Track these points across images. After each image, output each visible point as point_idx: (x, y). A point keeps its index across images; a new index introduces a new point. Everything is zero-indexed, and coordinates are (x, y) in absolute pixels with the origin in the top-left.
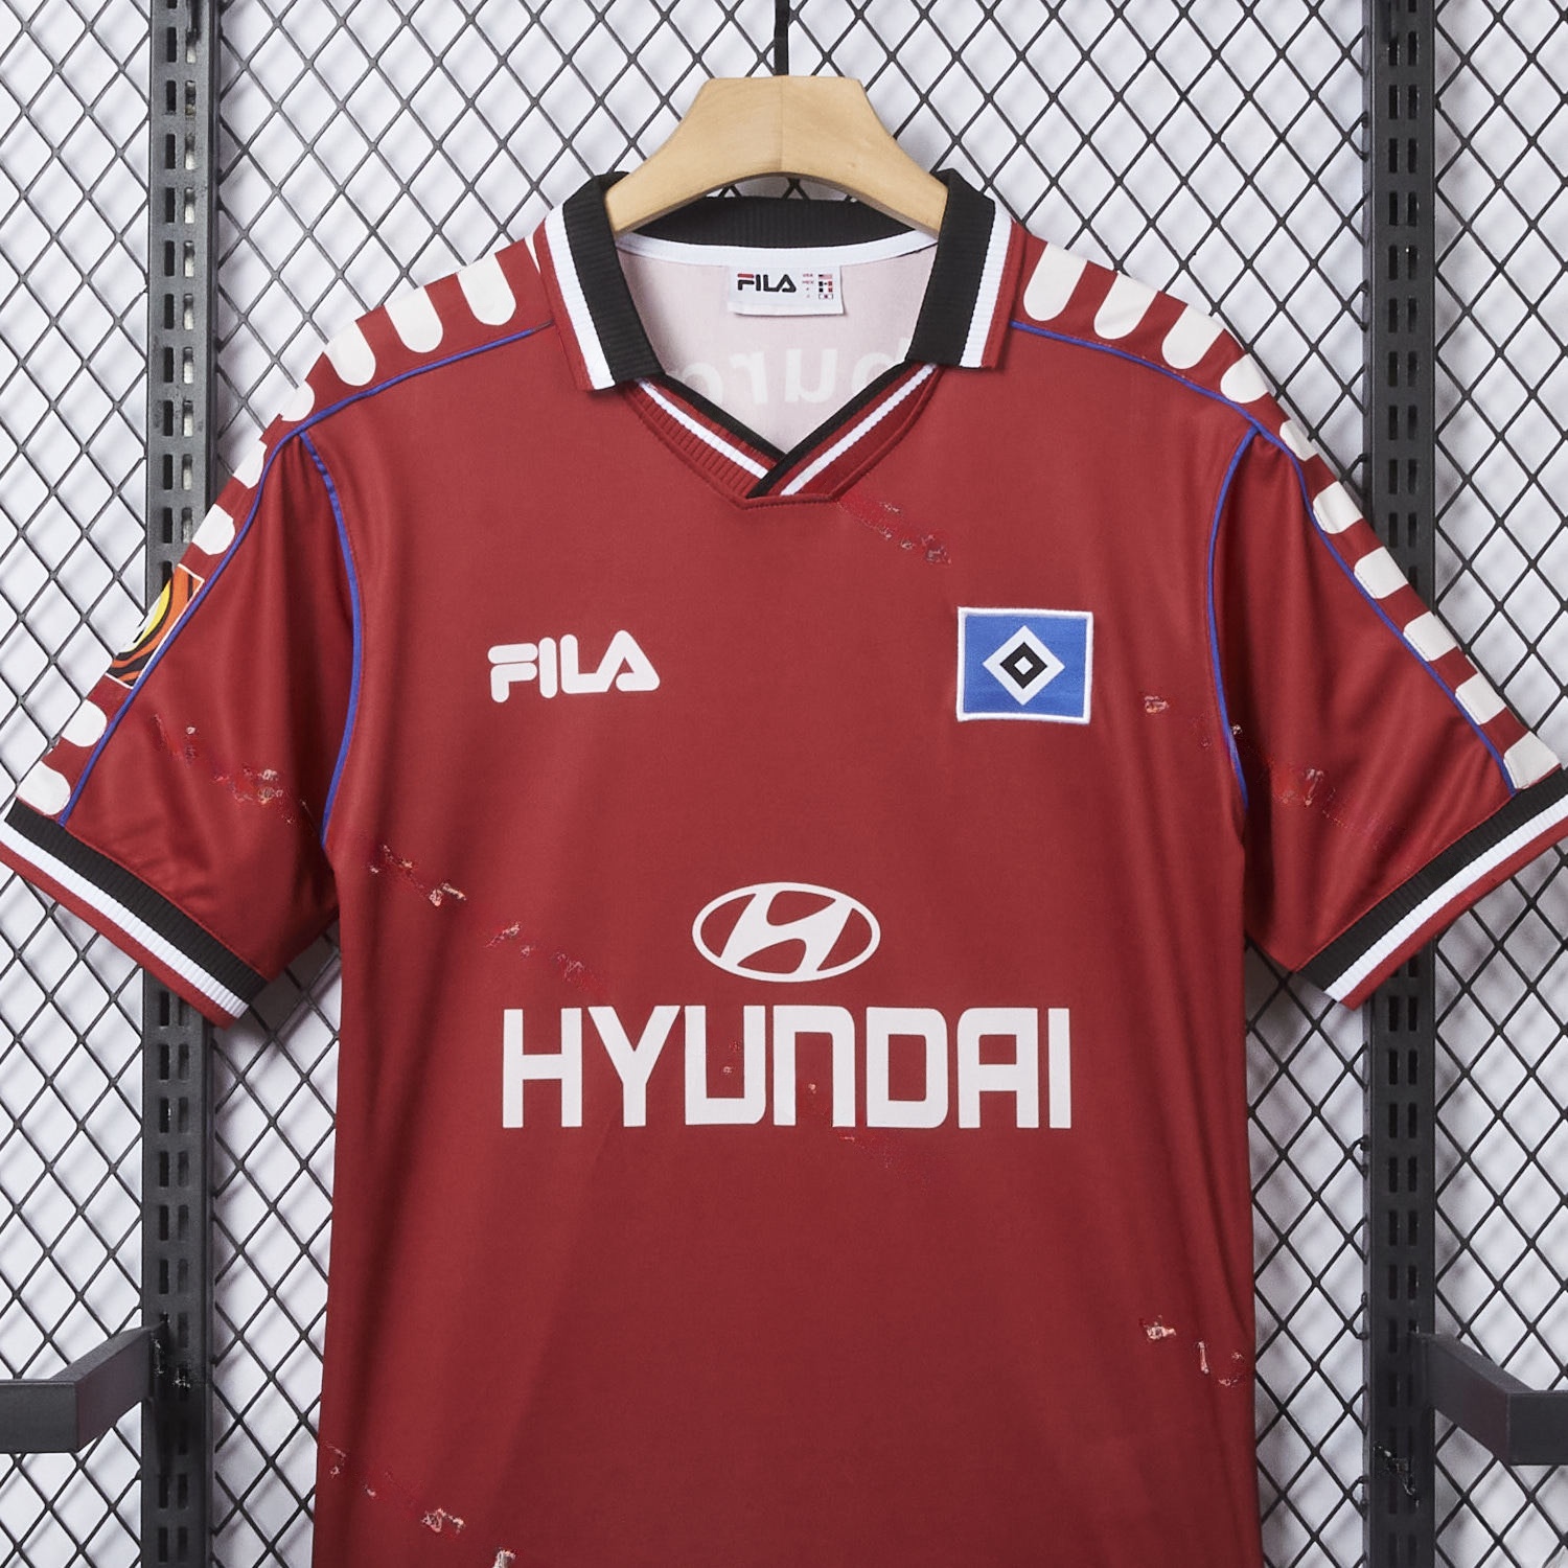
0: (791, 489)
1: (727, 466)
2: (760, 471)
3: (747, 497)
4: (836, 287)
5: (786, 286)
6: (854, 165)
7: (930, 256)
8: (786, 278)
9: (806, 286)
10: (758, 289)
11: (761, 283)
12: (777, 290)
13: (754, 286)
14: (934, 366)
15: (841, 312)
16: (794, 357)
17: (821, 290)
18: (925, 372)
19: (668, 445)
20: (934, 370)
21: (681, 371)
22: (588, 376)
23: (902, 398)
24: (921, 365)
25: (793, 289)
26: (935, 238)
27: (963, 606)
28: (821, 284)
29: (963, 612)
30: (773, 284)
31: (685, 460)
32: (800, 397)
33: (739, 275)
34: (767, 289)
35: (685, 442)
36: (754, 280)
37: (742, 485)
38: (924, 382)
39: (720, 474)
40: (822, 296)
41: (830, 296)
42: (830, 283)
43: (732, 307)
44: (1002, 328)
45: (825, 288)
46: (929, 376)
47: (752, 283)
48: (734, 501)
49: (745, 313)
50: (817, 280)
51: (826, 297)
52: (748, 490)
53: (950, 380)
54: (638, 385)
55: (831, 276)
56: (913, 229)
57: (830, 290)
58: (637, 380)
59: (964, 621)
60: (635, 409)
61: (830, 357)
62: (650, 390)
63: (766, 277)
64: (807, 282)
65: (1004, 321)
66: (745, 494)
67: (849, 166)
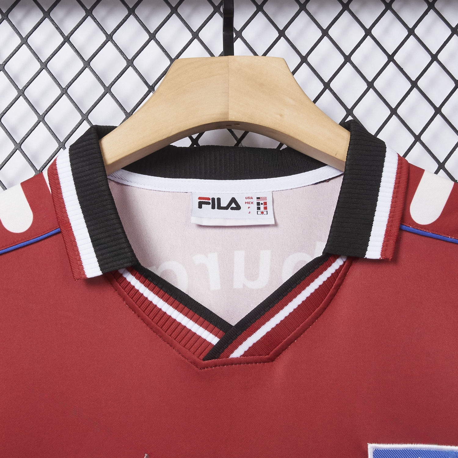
0: (238, 353)
1: (189, 335)
2: (213, 340)
3: (204, 360)
4: (269, 206)
5: (233, 205)
6: (281, 115)
7: (338, 184)
8: (233, 200)
9: (248, 205)
10: (213, 207)
11: (216, 204)
12: (226, 208)
13: (210, 206)
14: (344, 260)
15: (273, 223)
16: (239, 257)
17: (259, 208)
18: (338, 264)
19: (143, 320)
20: (344, 262)
21: (157, 268)
22: (83, 268)
23: (321, 283)
24: (335, 257)
25: (238, 208)
26: (341, 171)
27: (371, 443)
28: (258, 204)
29: (371, 447)
30: (224, 204)
31: (156, 332)
32: (244, 286)
33: (200, 198)
34: (220, 207)
35: (157, 318)
36: (210, 201)
37: (200, 350)
38: (337, 271)
39: (183, 342)
40: (259, 213)
41: (265, 213)
42: (265, 203)
43: (195, 220)
44: (395, 230)
45: (262, 207)
46: (341, 267)
47: (209, 203)
48: (194, 363)
49: (203, 224)
50: (255, 201)
51: (262, 213)
52: (204, 354)
53: (357, 270)
54: (121, 275)
55: (265, 198)
56: (324, 165)
57: (265, 208)
58: (121, 271)
59: (372, 454)
60: (120, 294)
61: (266, 256)
62: (131, 279)
63: (219, 199)
64: (249, 203)
65: (397, 223)
66: (202, 357)
67: (279, 117)
